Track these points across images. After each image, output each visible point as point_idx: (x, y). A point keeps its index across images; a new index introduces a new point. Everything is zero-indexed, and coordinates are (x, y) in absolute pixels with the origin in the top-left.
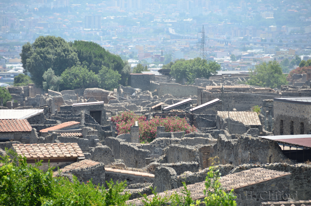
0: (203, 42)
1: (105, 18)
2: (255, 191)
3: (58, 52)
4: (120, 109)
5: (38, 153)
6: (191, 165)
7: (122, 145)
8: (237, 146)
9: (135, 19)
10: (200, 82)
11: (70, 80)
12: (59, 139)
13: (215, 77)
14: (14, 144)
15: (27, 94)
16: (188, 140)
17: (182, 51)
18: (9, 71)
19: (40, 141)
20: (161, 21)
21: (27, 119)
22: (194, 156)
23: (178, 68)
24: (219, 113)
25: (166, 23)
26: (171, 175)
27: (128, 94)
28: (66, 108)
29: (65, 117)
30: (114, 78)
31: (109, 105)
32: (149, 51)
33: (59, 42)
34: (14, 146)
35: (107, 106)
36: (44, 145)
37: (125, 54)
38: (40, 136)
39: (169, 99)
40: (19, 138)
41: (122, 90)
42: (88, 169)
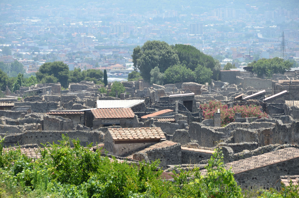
0: (283, 44)
1: (207, 26)
2: (286, 166)
3: (163, 54)
4: (209, 98)
5: (128, 135)
6: (251, 144)
7: (203, 128)
8: (290, 129)
9: (230, 26)
10: (277, 77)
11: (171, 76)
12: (155, 123)
13: (289, 73)
14: (109, 129)
15: (137, 88)
16: (255, 124)
17: (267, 52)
18: (128, 69)
19: (141, 126)
20: (251, 28)
21: (131, 108)
22: (255, 138)
23: (259, 66)
24: (287, 102)
25: (255, 29)
26: (229, 153)
27: (218, 87)
28: (164, 98)
29: (163, 106)
30: (207, 74)
31: (200, 96)
32: (241, 52)
33: (163, 46)
34: (109, 130)
35: (199, 97)
36: (133, 129)
37: (222, 54)
38: (141, 121)
39: (250, 91)
40: (124, 123)
41: (213, 84)
42: (168, 148)
